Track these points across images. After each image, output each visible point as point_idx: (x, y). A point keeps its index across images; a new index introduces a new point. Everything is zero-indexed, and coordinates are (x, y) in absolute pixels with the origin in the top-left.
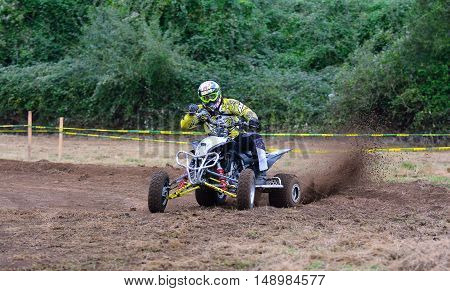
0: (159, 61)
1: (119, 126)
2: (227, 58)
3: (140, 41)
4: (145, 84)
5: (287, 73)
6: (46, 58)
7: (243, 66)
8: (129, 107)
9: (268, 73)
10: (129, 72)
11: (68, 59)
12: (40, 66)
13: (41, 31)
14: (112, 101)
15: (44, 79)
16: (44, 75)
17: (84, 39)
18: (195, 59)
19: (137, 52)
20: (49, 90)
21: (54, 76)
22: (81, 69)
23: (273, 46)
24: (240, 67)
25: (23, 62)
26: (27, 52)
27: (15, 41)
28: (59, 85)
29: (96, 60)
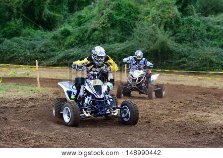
0: (163, 43)
2: (190, 42)
3: (156, 35)
6: (119, 41)
9: (206, 48)
10: (151, 47)
11: (127, 41)
12: (116, 44)
13: (117, 31)
15: (118, 49)
16: (118, 48)
17: (134, 34)
18: (178, 42)
20: (120, 54)
21: (122, 48)
22: (132, 46)
23: (208, 38)
24: (195, 46)
25: (110, 42)
26: (112, 39)
27: (107, 34)
28: (124, 52)
29: (139, 42)
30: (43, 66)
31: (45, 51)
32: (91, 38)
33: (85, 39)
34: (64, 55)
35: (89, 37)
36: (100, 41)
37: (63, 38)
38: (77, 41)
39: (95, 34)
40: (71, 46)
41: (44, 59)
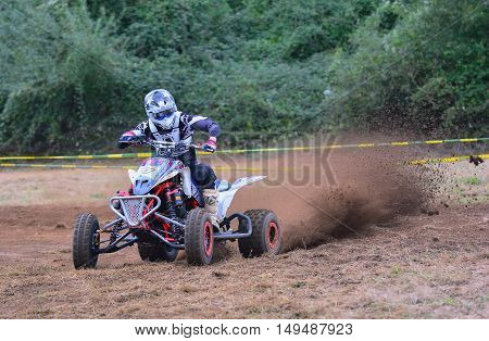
1: (41, 151)
4: (74, 92)
5: (262, 67)
7: (201, 61)
8: (54, 125)
14: (31, 118)
19: (60, 50)
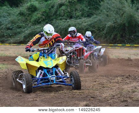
0: (131, 17)
1: (115, 43)
3: (123, 9)
4: (125, 26)
6: (86, 15)
8: (119, 35)
10: (119, 21)
11: (95, 16)
12: (83, 19)
13: (84, 5)
14: (112, 33)
15: (85, 24)
16: (85, 22)
17: (101, 8)
19: (122, 13)
21: (89, 23)
22: (100, 20)
25: (77, 17)
26: (79, 13)
27: (74, 9)
28: (91, 27)
29: (106, 16)
30: (10, 43)
31: (11, 27)
32: (58, 13)
33: (52, 15)
34: (31, 31)
35: (56, 12)
36: (67, 16)
37: (29, 14)
38: (44, 17)
39: (62, 10)
40: (38, 22)
41: (10, 37)
